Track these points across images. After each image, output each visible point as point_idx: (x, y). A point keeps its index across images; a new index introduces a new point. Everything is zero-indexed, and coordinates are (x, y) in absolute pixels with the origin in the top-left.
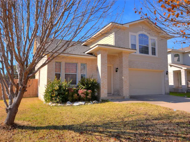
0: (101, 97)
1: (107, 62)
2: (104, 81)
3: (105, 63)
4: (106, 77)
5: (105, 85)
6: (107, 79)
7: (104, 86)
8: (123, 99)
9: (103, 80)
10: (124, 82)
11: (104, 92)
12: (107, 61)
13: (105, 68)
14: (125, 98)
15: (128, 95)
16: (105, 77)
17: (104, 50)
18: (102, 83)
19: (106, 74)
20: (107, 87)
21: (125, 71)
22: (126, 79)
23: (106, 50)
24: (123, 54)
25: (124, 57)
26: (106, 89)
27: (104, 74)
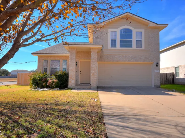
1: (75, 58)
2: (72, 73)
3: (73, 59)
4: (74, 70)
6: (74, 72)
7: (72, 77)
8: (90, 89)
10: (91, 75)
11: (71, 82)
12: (75, 57)
13: (73, 63)
14: (92, 88)
16: (72, 70)
17: (72, 48)
20: (74, 78)
21: (94, 64)
22: (94, 72)
23: (74, 48)
24: (91, 50)
25: (93, 52)
26: (73, 80)
27: (72, 67)
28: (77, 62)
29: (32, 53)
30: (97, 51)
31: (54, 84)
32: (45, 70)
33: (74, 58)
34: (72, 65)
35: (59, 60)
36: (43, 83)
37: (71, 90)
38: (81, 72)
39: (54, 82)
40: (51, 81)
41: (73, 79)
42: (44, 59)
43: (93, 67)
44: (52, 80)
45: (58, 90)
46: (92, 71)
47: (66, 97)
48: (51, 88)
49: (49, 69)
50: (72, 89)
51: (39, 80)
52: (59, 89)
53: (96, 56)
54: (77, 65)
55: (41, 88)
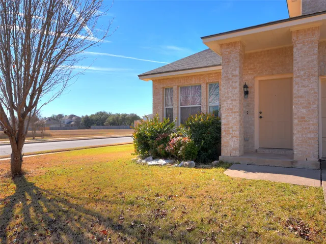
0: (222, 154)
1: (237, 73)
2: (230, 118)
3: (233, 76)
4: (236, 109)
5: (232, 128)
7: (231, 130)
9: (227, 116)
10: (295, 121)
11: (230, 143)
12: (238, 70)
13: (233, 88)
14: (298, 165)
15: (314, 159)
16: (231, 109)
17: (229, 44)
18: (225, 125)
19: (234, 103)
21: (303, 86)
22: (304, 111)
23: (235, 43)
24: (294, 38)
25: (299, 46)
26: (235, 139)
27: (229, 102)
28: (245, 86)
29: (139, 76)
30: (316, 37)
31: (181, 148)
32: (169, 114)
33: (234, 72)
34: (230, 95)
35: (200, 86)
36: (159, 145)
37: (227, 168)
38: (261, 115)
39: (181, 145)
40: (175, 140)
41: (233, 137)
42: (165, 86)
43: (301, 97)
44: (179, 138)
45: (190, 166)
46: (299, 111)
47: (197, 199)
48: (176, 159)
49: (176, 109)
50: (228, 165)
51: (152, 138)
52: (193, 162)
53: (315, 57)
54: (246, 93)
55: (154, 159)
